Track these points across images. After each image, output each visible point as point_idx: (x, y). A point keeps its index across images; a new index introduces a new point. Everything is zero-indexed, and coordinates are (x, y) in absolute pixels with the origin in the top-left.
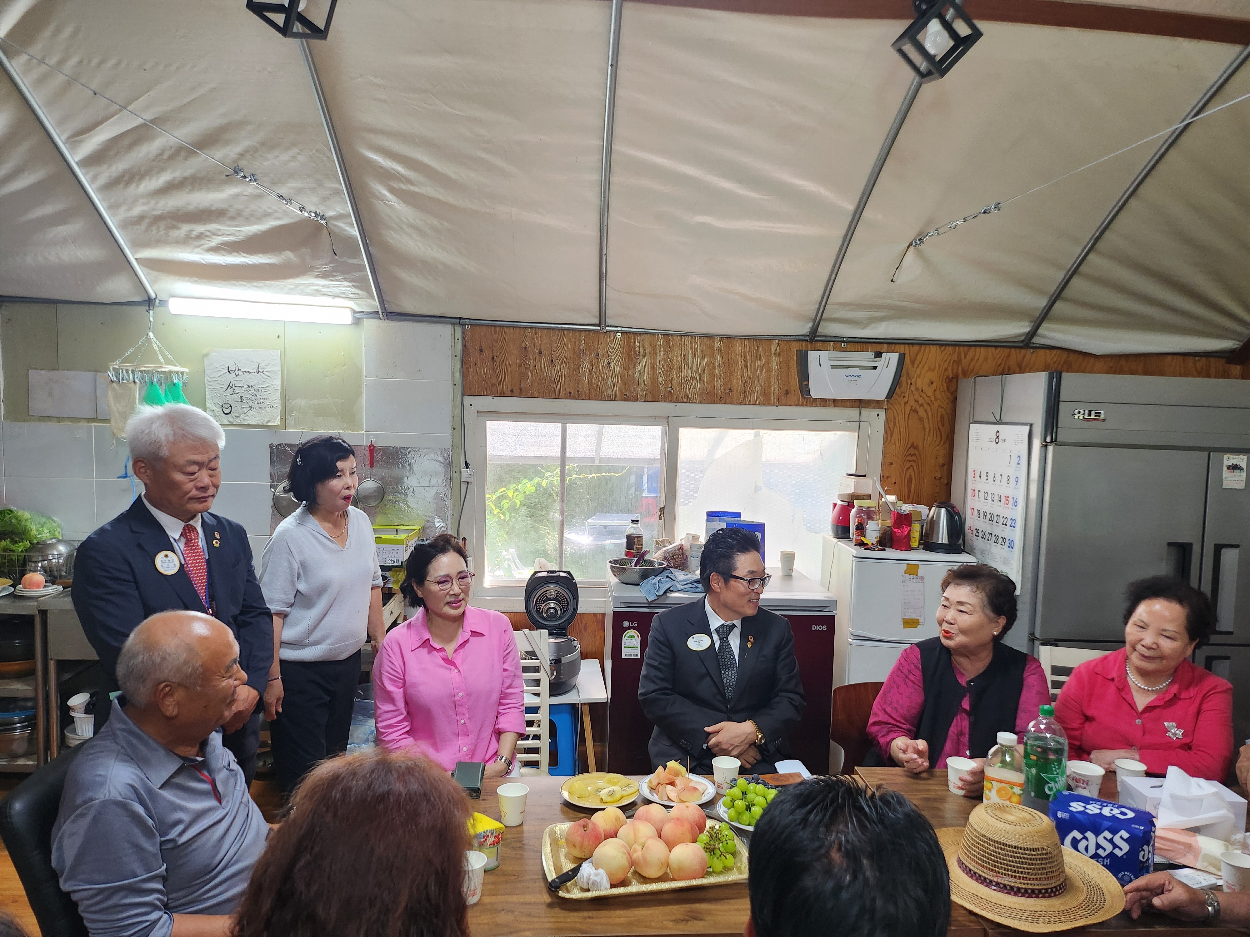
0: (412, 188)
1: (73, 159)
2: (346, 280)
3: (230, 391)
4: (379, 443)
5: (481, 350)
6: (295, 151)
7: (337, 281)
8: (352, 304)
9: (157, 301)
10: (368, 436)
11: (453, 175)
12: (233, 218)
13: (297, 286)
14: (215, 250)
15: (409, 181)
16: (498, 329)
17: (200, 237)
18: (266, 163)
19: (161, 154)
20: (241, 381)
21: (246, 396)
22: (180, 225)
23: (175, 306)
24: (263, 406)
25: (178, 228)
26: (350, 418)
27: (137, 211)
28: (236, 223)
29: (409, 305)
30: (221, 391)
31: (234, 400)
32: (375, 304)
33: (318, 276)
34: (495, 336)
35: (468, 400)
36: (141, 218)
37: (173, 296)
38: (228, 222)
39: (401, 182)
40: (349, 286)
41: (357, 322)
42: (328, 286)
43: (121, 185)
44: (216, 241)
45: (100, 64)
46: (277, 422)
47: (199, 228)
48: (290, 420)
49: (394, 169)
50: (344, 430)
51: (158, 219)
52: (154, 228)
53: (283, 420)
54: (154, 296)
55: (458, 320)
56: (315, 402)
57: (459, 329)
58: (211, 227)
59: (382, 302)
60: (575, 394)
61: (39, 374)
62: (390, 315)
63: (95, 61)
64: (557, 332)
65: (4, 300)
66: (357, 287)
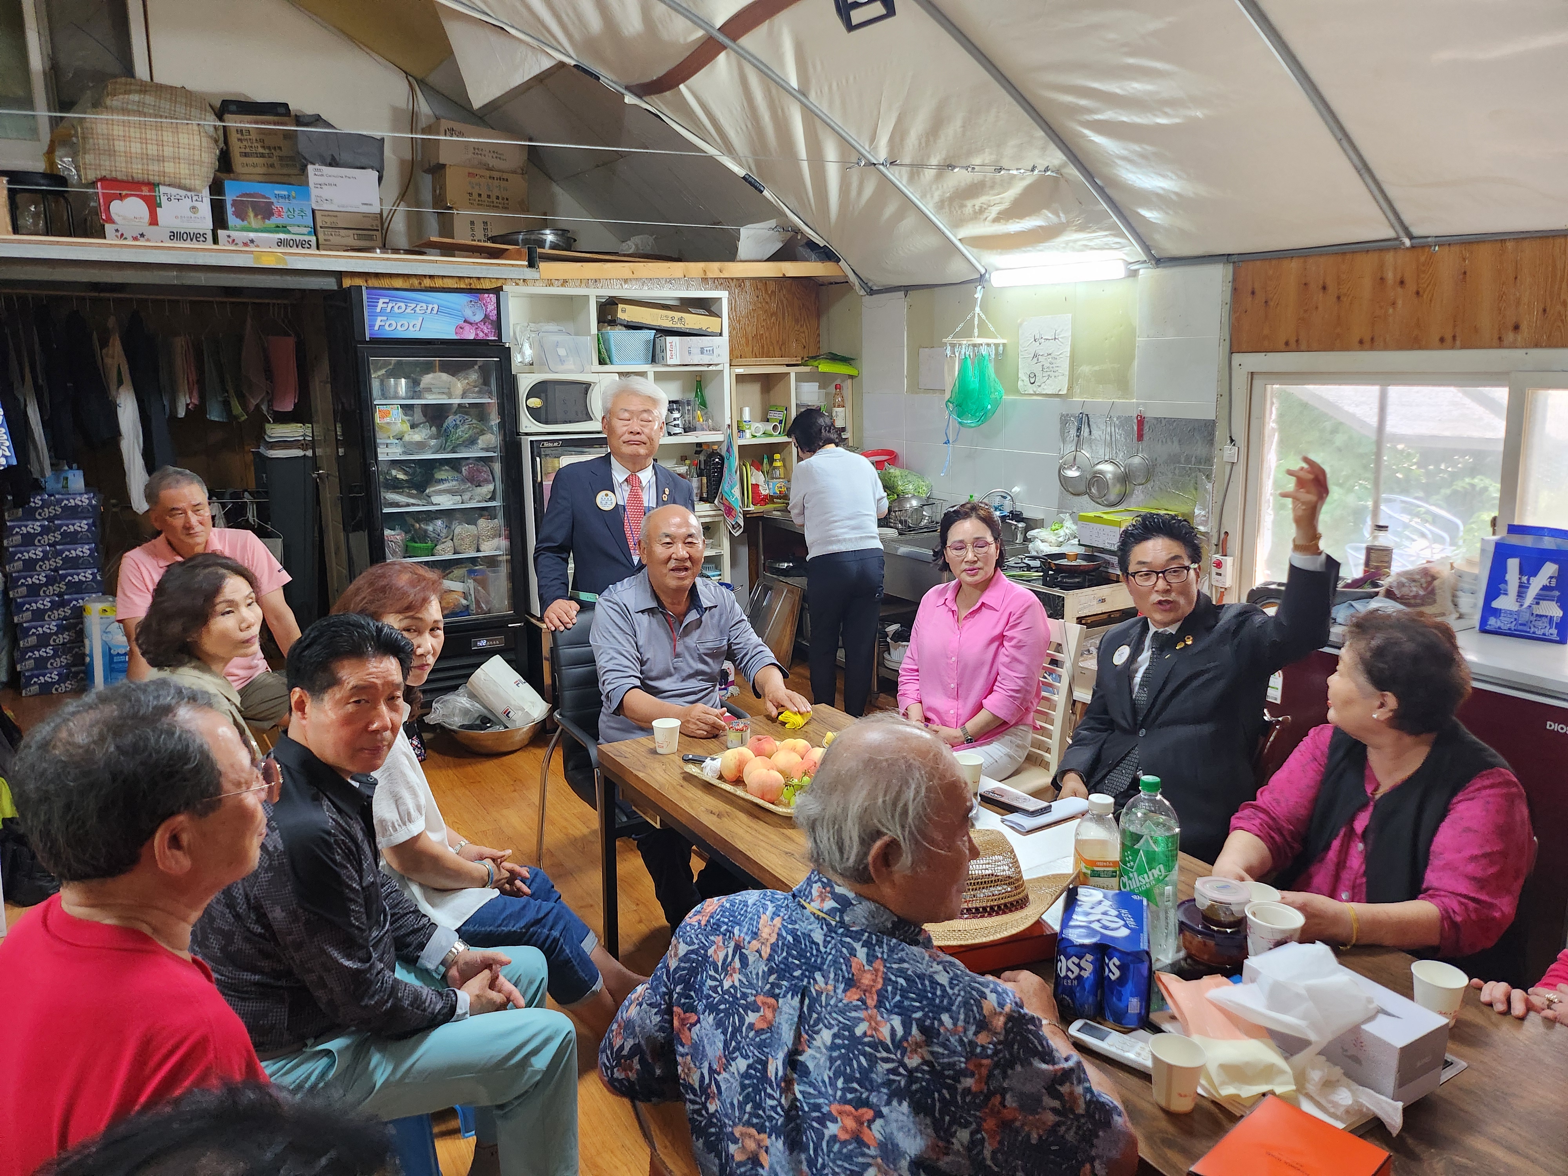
0: (1097, 117)
2: (1101, 229)
3: (1035, 360)
4: (1149, 414)
5: (1253, 293)
6: (993, 111)
7: (1094, 231)
8: (1120, 254)
9: (987, 276)
10: (1138, 405)
11: (1118, 91)
12: (992, 187)
14: (996, 220)
15: (1089, 111)
16: (1274, 262)
17: (982, 211)
18: (982, 129)
19: (920, 143)
20: (1042, 349)
21: (1047, 365)
22: (965, 202)
23: (996, 280)
24: (1056, 374)
25: (966, 206)
26: (1123, 384)
27: (936, 198)
28: (996, 191)
29: (1175, 250)
30: (1029, 361)
31: (1037, 369)
32: (1135, 252)
33: (1076, 231)
34: (1269, 273)
35: (1237, 358)
36: (942, 201)
37: (995, 270)
38: (991, 192)
39: (1085, 113)
40: (1107, 236)
41: (1134, 274)
42: (1090, 240)
43: (916, 177)
44: (994, 212)
45: (847, 82)
46: (1064, 392)
47: (978, 202)
48: (1077, 389)
49: (1072, 102)
50: (1118, 398)
51: (951, 199)
52: (954, 210)
53: (1070, 388)
54: (983, 271)
55: (1226, 258)
56: (1097, 368)
57: (1230, 268)
58: (984, 199)
59: (1147, 248)
60: (1368, 343)
61: (924, 352)
62: (1159, 261)
63: (844, 82)
64: (1348, 256)
65: (907, 289)
66: (1115, 236)
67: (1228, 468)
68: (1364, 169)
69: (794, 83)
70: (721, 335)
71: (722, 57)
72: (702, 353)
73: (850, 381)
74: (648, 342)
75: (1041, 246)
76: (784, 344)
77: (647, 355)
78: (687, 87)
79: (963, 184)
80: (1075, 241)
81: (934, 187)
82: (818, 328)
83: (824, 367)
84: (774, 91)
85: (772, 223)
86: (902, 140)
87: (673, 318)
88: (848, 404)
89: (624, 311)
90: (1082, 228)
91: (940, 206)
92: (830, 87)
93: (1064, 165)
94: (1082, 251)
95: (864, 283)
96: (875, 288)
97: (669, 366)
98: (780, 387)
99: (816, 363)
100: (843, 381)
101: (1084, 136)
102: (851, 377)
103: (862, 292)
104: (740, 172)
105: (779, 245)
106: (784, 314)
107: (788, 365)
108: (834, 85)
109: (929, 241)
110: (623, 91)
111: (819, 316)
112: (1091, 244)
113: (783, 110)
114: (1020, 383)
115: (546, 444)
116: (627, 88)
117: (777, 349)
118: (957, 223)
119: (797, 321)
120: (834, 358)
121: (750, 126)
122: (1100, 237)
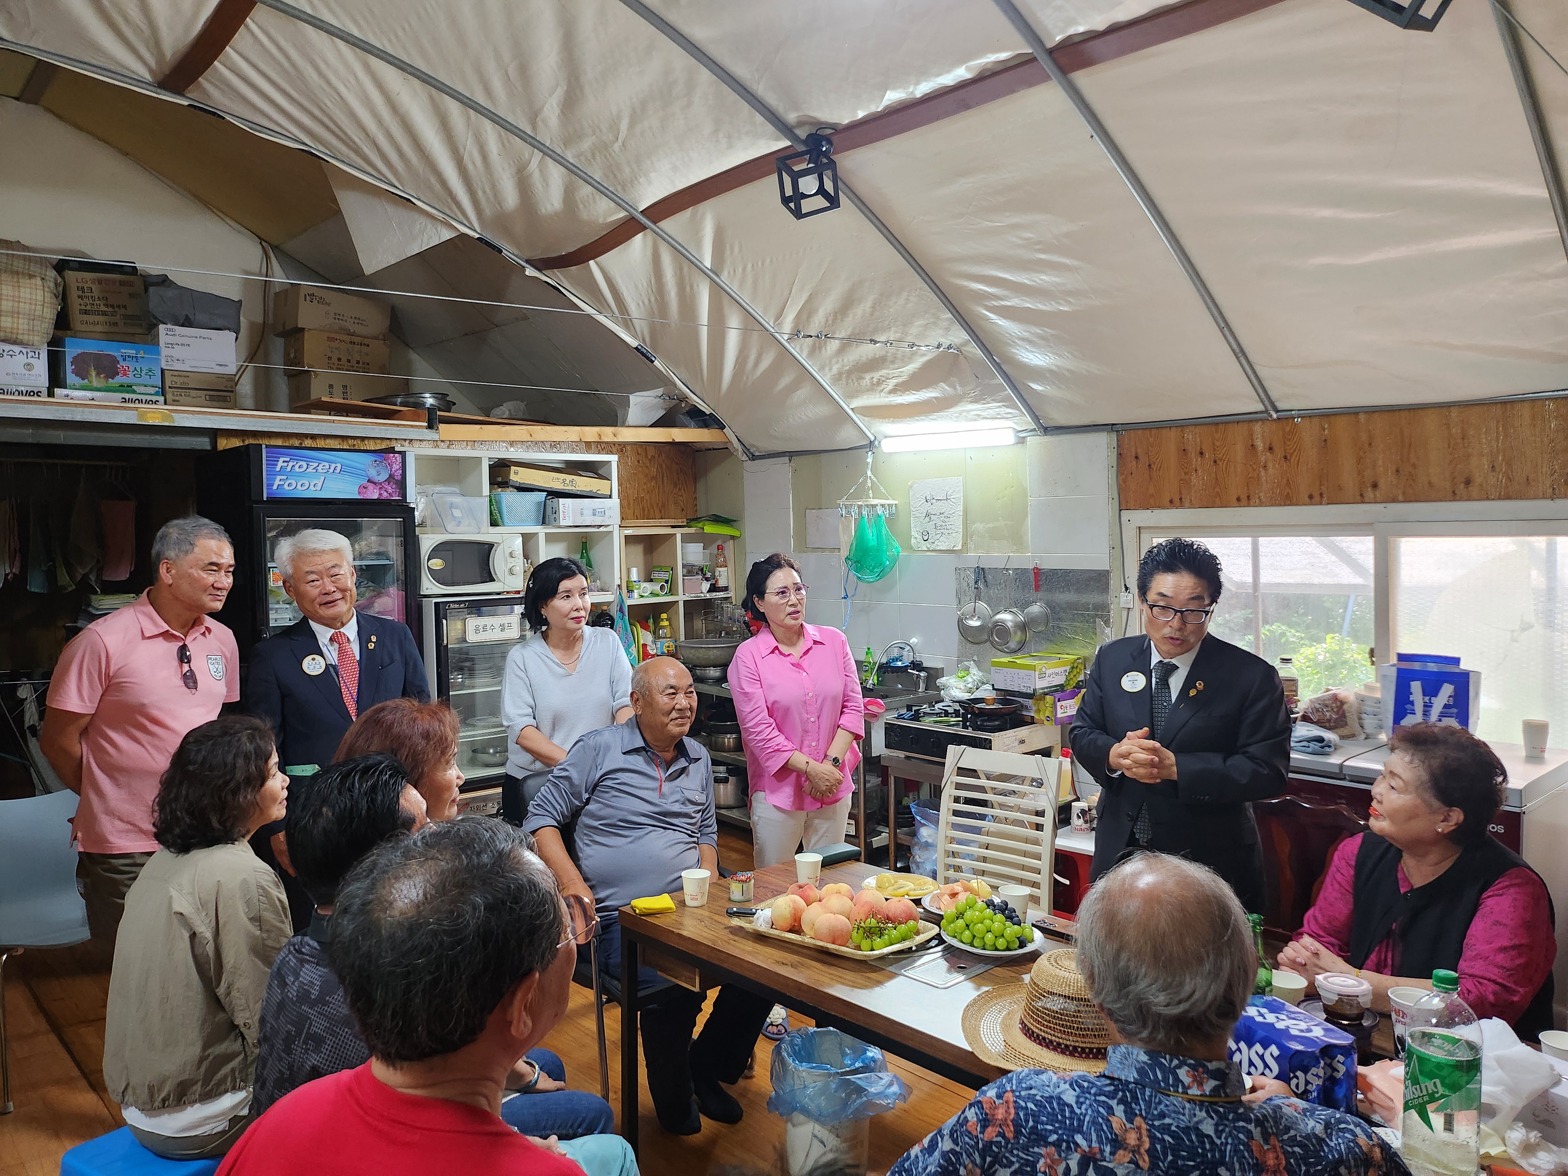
0: (1003, 303)
1: (783, 339)
2: (995, 401)
3: (927, 519)
4: (1046, 565)
5: (1137, 458)
6: (905, 294)
7: (988, 403)
8: (1011, 423)
9: (876, 443)
10: (1034, 558)
12: (893, 362)
13: (960, 414)
14: (893, 391)
15: (998, 298)
16: (1154, 431)
17: (879, 383)
18: (891, 310)
19: (827, 321)
20: (936, 508)
21: (939, 523)
22: (863, 375)
23: (886, 446)
24: (950, 531)
25: (864, 378)
26: (1017, 539)
27: (835, 369)
28: (896, 366)
29: (1063, 419)
30: (921, 520)
31: (930, 527)
32: (1027, 422)
33: (971, 402)
34: (1151, 440)
35: (1126, 514)
36: (840, 374)
37: (886, 437)
38: (891, 366)
39: (993, 300)
40: (1000, 407)
41: (1022, 441)
42: (984, 410)
43: (817, 351)
44: (892, 383)
45: (763, 264)
46: (960, 547)
47: (876, 375)
48: (971, 545)
49: (981, 290)
50: (1013, 552)
51: (850, 372)
52: (850, 381)
53: (965, 544)
54: (872, 438)
55: (1111, 427)
56: (990, 525)
57: (1114, 436)
58: (883, 372)
59: (1036, 418)
60: (1245, 500)
61: (811, 514)
62: (1047, 431)
63: (760, 263)
64: (1220, 426)
65: (791, 455)
66: (1007, 407)
67: (1125, 613)
68: (1240, 353)
69: (708, 263)
70: (610, 497)
71: (638, 238)
72: (594, 515)
73: (731, 542)
74: (539, 503)
75: (935, 416)
76: (663, 506)
77: (538, 517)
78: (597, 263)
79: (864, 359)
80: (969, 411)
81: (834, 360)
82: (695, 492)
83: (709, 529)
84: (686, 269)
85: (660, 391)
86: (809, 317)
87: (564, 481)
88: (731, 564)
89: (516, 473)
90: (976, 401)
91: (837, 379)
92: (744, 269)
93: (966, 343)
94: (975, 420)
95: (746, 449)
96: (757, 454)
97: (560, 527)
98: (663, 549)
99: (700, 525)
100: (724, 542)
101: (988, 319)
102: (733, 538)
103: (745, 458)
104: (633, 343)
105: (662, 413)
106: (663, 477)
107: (673, 527)
108: (749, 266)
109: (821, 410)
110: (524, 264)
111: (695, 480)
112: (984, 414)
113: (692, 287)
114: (913, 541)
115: (452, 606)
116: (527, 261)
117: (657, 511)
118: (851, 395)
119: (675, 485)
120: (717, 520)
121: (653, 299)
122: (993, 408)
